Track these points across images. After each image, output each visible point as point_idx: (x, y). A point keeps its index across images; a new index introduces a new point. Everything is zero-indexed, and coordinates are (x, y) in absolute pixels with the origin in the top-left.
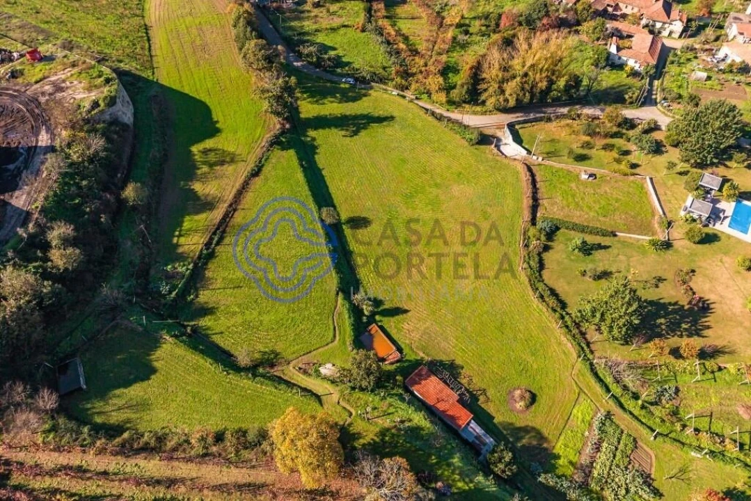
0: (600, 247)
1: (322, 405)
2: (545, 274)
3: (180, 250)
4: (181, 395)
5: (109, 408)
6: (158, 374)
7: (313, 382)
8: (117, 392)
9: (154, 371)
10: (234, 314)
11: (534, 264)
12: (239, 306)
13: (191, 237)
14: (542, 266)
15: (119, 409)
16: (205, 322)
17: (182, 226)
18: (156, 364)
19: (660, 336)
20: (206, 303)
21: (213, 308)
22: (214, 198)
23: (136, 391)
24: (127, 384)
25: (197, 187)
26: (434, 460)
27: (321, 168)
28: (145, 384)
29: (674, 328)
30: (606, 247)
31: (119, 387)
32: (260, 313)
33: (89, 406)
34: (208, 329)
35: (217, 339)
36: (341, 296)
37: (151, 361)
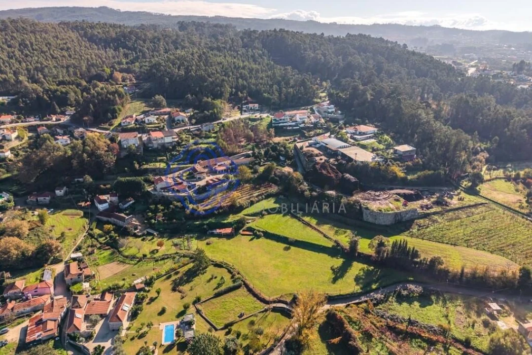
0: (216, 288)
2: (226, 270)
11: (232, 270)
14: (229, 272)
19: (184, 274)
29: (181, 278)
30: (215, 289)
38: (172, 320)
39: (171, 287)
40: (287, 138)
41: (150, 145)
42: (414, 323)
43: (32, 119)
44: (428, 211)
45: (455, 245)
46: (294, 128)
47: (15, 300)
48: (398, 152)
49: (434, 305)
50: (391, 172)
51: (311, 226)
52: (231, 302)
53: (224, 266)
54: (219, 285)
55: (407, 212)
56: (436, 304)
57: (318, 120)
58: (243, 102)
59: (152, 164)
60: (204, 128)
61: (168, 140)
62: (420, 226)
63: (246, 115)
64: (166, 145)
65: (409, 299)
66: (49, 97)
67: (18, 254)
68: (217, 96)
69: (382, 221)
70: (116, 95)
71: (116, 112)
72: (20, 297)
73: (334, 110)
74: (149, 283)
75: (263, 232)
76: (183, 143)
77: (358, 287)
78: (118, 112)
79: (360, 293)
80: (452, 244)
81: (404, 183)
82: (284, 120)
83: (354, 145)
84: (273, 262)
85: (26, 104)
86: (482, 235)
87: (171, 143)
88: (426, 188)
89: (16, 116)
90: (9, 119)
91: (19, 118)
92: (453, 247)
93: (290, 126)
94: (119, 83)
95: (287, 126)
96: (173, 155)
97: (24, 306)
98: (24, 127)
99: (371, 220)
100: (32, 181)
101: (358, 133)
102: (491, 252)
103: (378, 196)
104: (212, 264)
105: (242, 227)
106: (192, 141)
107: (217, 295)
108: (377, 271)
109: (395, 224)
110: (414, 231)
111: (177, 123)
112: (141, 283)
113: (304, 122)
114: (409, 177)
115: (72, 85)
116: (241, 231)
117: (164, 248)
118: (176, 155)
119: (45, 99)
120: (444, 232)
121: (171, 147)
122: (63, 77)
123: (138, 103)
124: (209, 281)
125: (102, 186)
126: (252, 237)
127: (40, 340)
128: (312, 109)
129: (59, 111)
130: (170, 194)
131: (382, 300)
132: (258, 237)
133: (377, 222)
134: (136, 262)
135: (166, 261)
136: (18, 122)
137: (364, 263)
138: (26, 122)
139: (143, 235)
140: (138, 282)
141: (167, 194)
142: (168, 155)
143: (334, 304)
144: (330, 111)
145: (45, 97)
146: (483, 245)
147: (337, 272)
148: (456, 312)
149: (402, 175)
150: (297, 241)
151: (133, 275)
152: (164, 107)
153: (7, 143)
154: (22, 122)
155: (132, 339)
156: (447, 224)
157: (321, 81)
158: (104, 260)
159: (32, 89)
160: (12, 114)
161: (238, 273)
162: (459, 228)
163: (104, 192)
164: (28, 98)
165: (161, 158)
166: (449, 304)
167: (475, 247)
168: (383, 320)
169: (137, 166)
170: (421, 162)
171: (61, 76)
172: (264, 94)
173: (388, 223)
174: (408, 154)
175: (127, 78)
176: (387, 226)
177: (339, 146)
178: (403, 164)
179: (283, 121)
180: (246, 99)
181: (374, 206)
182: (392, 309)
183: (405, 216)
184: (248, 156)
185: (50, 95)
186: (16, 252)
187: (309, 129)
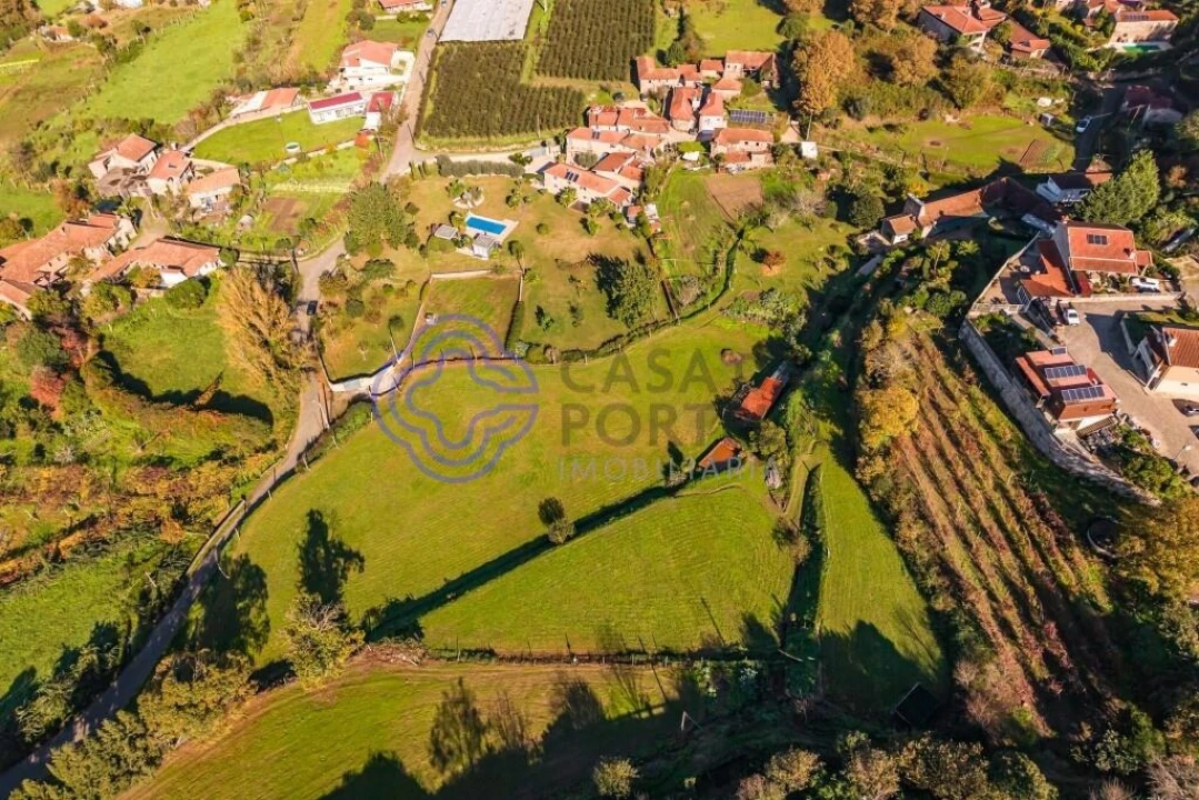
1: (818, 466)
3: (674, 694)
4: (871, 584)
5: (922, 650)
6: (862, 618)
7: (795, 487)
8: (901, 650)
9: (861, 624)
10: (743, 593)
12: (730, 592)
13: (645, 691)
15: (916, 638)
16: (767, 620)
17: (629, 714)
18: (853, 626)
20: (740, 630)
21: (745, 620)
22: (559, 693)
23: (890, 632)
24: (888, 644)
25: (536, 732)
26: (826, 385)
27: (444, 583)
28: (879, 627)
31: (896, 653)
32: (733, 565)
33: (930, 671)
34: (774, 613)
35: (783, 597)
36: (679, 494)
37: (851, 633)
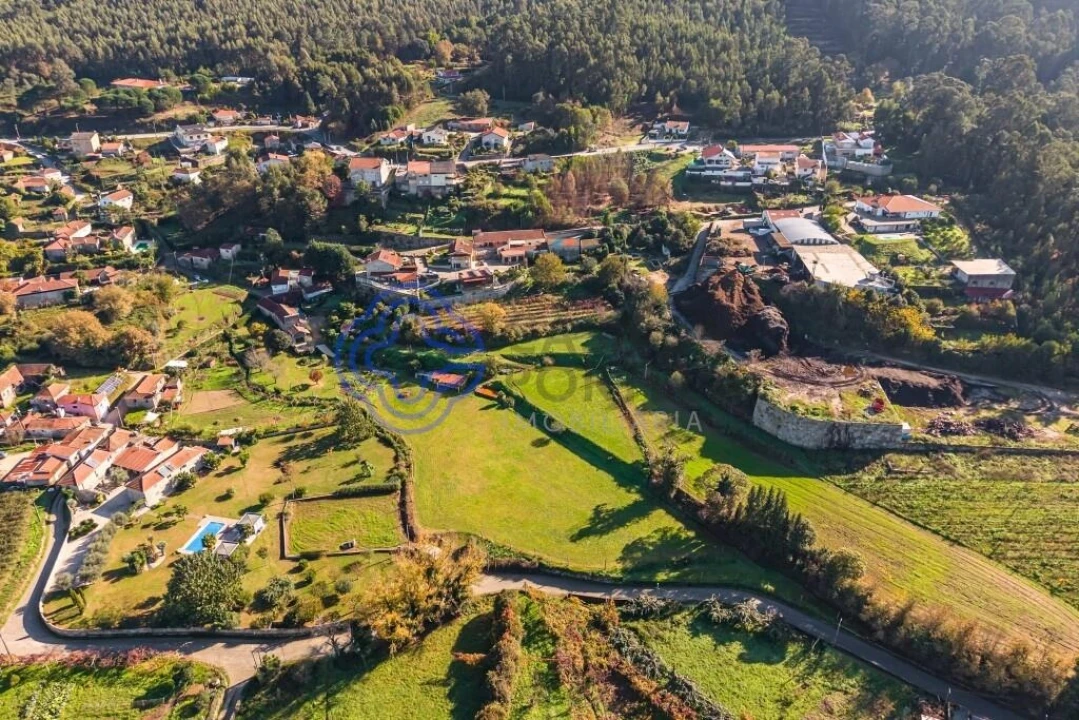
0: (348, 482)
2: (393, 454)
11: (402, 457)
14: (396, 458)
19: (317, 442)
29: (306, 447)
30: (343, 483)
38: (230, 516)
39: (276, 458)
40: (706, 206)
41: (404, 187)
42: (680, 688)
43: (267, 120)
44: (944, 441)
45: (956, 542)
46: (738, 184)
47: (41, 412)
48: (959, 275)
49: (780, 666)
50: (894, 321)
51: (623, 407)
52: (353, 515)
53: (396, 445)
54: (359, 477)
55: (866, 429)
56: (786, 665)
57: (809, 171)
58: (660, 116)
59: (393, 225)
60: (530, 166)
61: (438, 181)
62: (889, 471)
63: (650, 145)
64: (433, 191)
65: (725, 631)
66: (303, 83)
67: (79, 342)
68: (597, 96)
69: (790, 434)
70: (394, 84)
71: (388, 118)
72: (48, 410)
73: (871, 151)
74: (245, 440)
75: (517, 398)
76: (469, 191)
77: (620, 566)
78: (391, 117)
79: (614, 579)
80: (947, 538)
81: (928, 355)
82: (718, 162)
83: (848, 242)
84: (490, 463)
85: (265, 93)
86: (1065, 538)
87: (444, 187)
88: (992, 381)
89: (244, 113)
90: (231, 118)
91: (248, 117)
92: (946, 544)
93: (728, 178)
94: (445, 63)
95: (720, 178)
96: (436, 213)
97: (43, 426)
98: (248, 134)
99: (768, 425)
100: (199, 227)
101: (879, 213)
102: (1054, 591)
103: (824, 375)
104: (377, 435)
105: (486, 380)
106: (489, 189)
107: (340, 496)
108: (695, 545)
109: (827, 449)
110: (866, 477)
111: (482, 149)
112: (231, 436)
113: (767, 174)
114: (949, 345)
115: (349, 62)
116: (479, 388)
117: (321, 384)
118: (444, 213)
119: (295, 85)
120: (948, 503)
121: (439, 197)
122: (347, 46)
123: (442, 103)
124: (346, 466)
125: (294, 253)
126: (491, 403)
127: (22, 484)
128: (818, 146)
129: (314, 108)
130: (384, 287)
131: (652, 612)
132: (503, 405)
133: (781, 434)
134: (257, 398)
135: (307, 408)
136: (243, 124)
137: (678, 519)
138: (256, 124)
139: (307, 354)
140: (227, 433)
141: (378, 285)
142: (430, 212)
143: (544, 584)
144: (859, 152)
145: (296, 81)
146: (1044, 565)
147: (603, 520)
148: (819, 703)
149: (928, 334)
150: (568, 432)
151: (236, 420)
152: (480, 114)
153: (205, 158)
154: (251, 124)
155: (146, 527)
156: (976, 483)
157: (893, 78)
158: (215, 382)
159: (279, 66)
160: (239, 109)
161: (408, 466)
162: (1002, 504)
163: (293, 264)
164: (269, 81)
165: (416, 216)
166: (818, 678)
167: (1012, 564)
168: (615, 654)
169: (363, 224)
170: (1012, 311)
171: (341, 44)
172: (713, 101)
173: (809, 442)
174: (986, 284)
175: (464, 55)
176: (802, 449)
177: (799, 239)
178: (951, 309)
179: (715, 165)
180: (668, 108)
181: (786, 396)
182: (662, 639)
183: (861, 438)
184: (589, 235)
185: (304, 78)
186: (78, 337)
187: (774, 191)
